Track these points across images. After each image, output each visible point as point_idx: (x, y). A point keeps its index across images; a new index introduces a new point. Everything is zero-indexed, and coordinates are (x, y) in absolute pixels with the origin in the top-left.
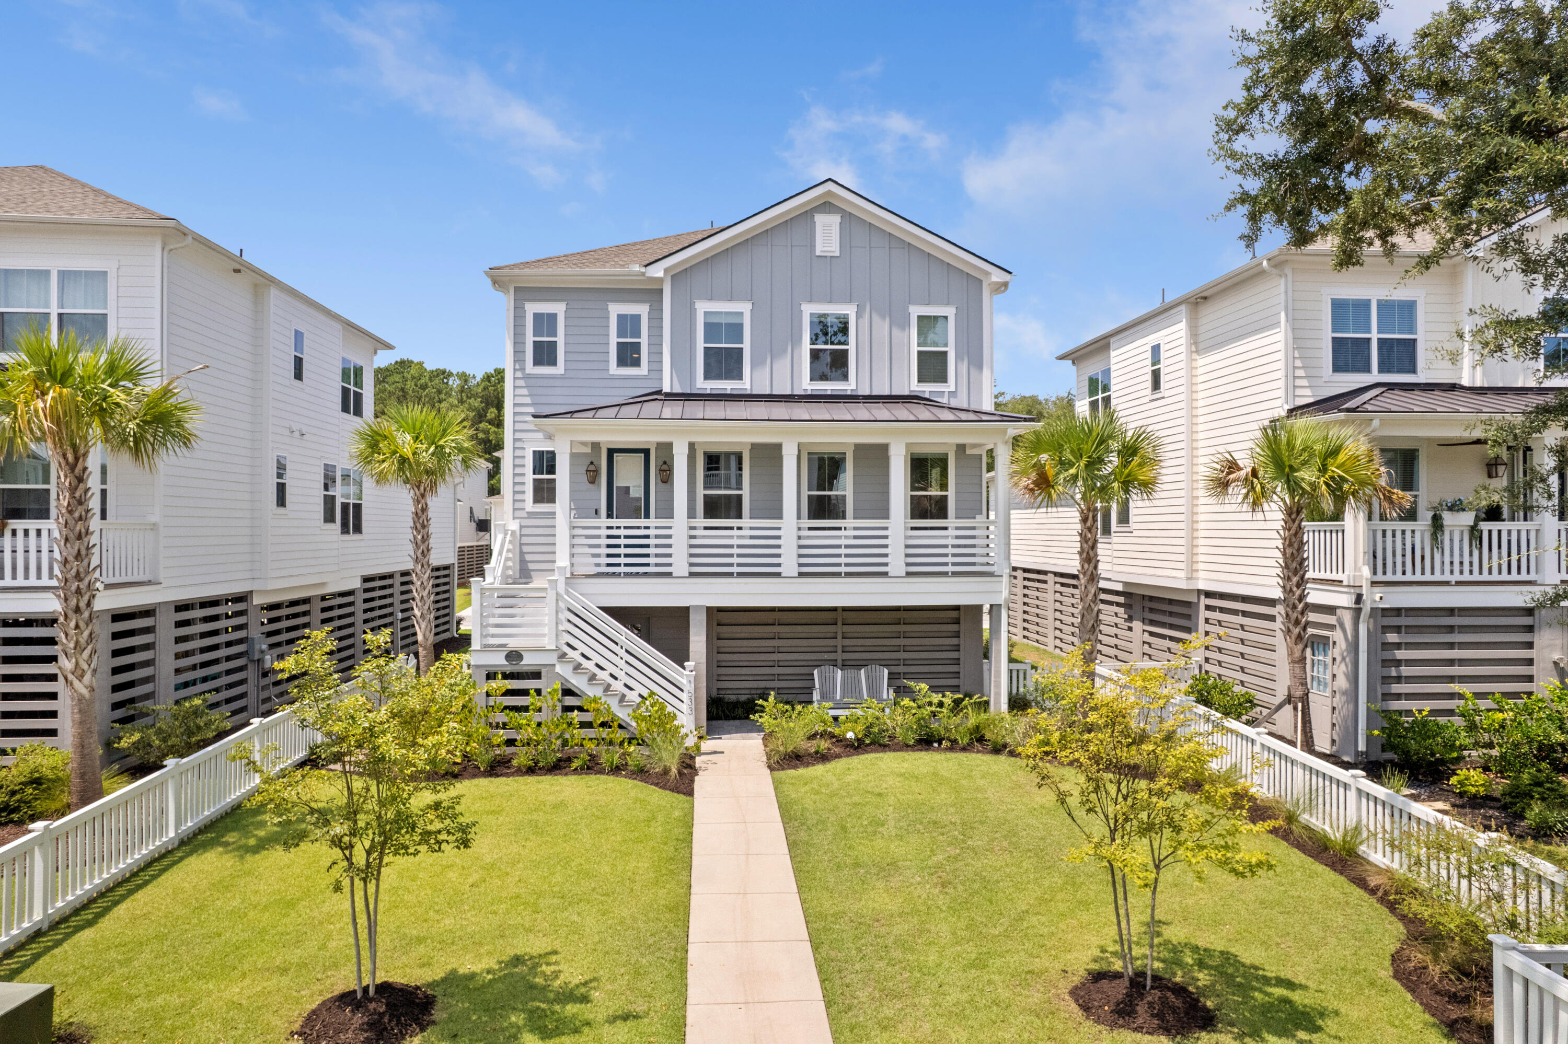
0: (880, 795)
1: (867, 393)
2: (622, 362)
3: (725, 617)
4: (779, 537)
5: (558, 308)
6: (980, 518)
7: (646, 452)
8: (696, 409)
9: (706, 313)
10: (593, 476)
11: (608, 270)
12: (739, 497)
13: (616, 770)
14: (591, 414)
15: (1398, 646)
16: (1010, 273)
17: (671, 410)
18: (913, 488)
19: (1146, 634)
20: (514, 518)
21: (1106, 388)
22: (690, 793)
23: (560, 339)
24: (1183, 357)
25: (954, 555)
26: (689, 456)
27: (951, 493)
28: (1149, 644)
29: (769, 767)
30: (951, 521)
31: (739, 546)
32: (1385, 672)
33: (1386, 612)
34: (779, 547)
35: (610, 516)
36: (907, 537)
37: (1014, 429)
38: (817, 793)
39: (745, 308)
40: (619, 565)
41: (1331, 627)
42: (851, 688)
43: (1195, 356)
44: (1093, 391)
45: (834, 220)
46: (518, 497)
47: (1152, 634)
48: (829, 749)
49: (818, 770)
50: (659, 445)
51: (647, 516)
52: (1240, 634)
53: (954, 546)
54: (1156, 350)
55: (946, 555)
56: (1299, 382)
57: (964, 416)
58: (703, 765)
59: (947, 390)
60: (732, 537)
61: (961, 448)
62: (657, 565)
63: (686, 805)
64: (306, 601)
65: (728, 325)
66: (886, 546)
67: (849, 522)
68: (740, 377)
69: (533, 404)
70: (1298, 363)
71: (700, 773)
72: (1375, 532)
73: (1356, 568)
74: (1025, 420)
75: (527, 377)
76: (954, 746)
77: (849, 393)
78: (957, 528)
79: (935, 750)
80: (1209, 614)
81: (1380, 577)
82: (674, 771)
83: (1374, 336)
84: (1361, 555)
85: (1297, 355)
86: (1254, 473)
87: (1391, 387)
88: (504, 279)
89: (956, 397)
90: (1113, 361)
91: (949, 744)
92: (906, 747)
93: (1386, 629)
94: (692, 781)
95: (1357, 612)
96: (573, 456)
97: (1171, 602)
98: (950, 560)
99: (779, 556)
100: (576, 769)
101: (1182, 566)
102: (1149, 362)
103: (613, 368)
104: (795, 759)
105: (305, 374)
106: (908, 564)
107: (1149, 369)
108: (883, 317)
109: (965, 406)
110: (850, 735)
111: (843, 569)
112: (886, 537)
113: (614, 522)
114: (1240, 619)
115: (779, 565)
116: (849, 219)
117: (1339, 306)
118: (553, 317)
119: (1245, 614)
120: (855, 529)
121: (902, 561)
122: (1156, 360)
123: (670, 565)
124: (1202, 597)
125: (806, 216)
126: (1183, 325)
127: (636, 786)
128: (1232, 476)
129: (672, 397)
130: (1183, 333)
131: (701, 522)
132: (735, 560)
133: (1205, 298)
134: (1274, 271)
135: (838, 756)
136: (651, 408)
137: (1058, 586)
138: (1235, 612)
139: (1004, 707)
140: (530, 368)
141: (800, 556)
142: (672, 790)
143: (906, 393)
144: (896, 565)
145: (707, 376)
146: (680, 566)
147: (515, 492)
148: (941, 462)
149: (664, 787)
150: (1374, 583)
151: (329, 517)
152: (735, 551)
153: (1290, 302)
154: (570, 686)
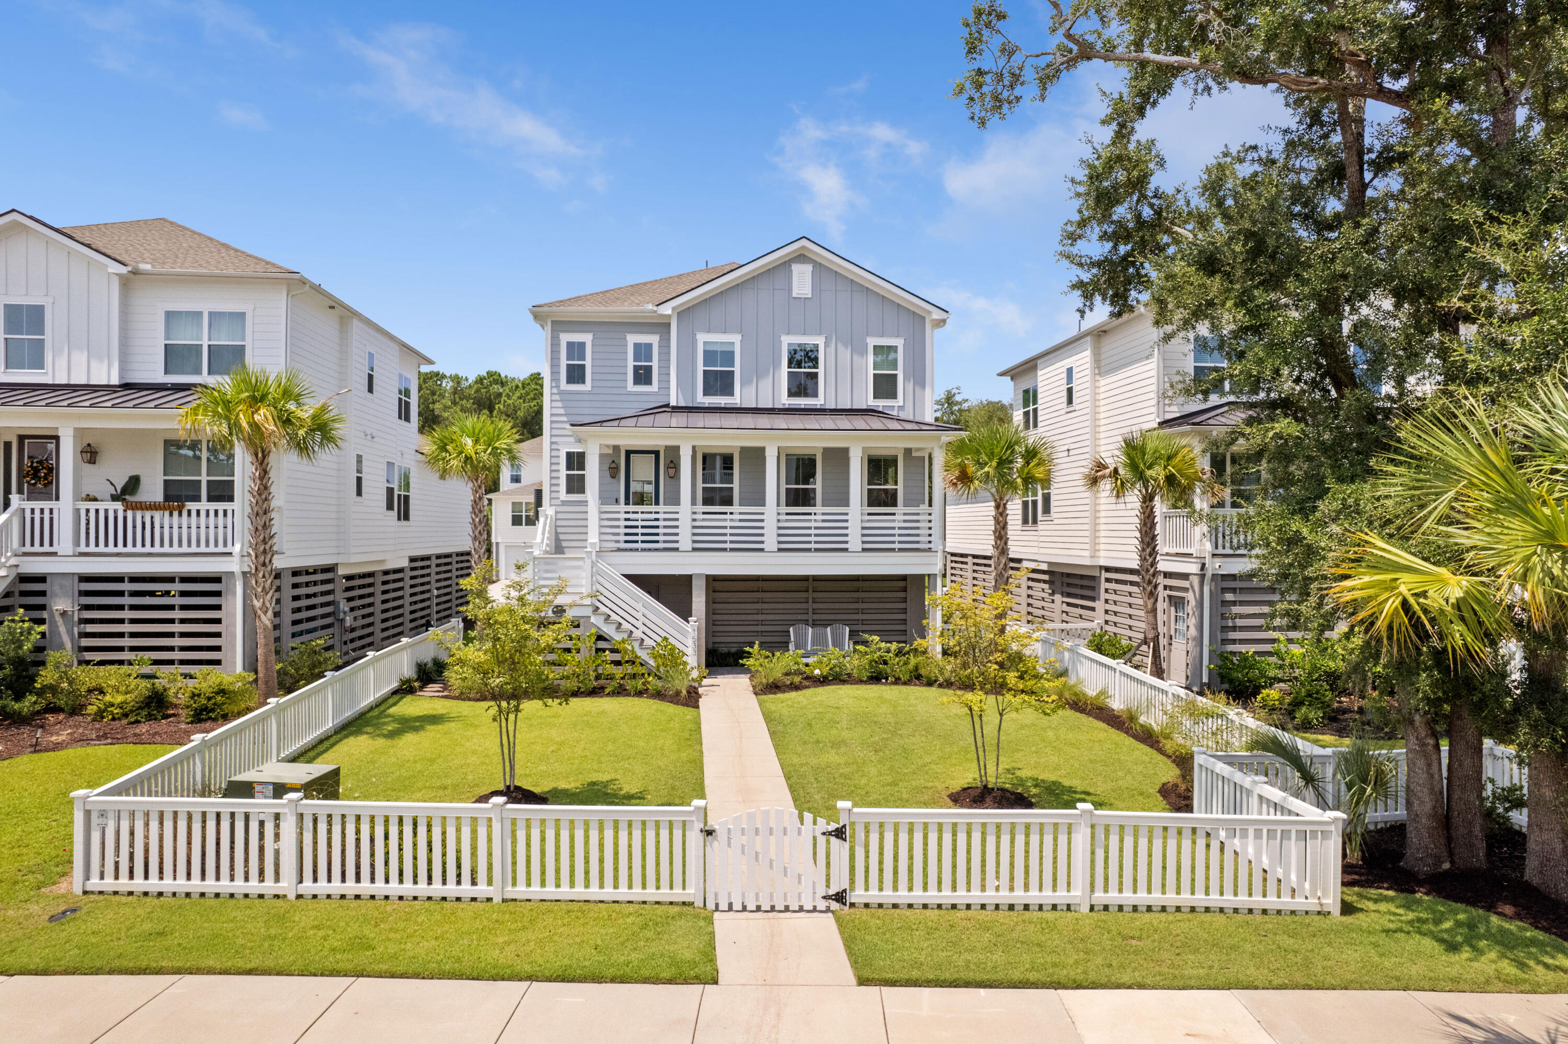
0: (837, 708)
1: (833, 407)
2: (637, 381)
3: (718, 585)
4: (762, 521)
5: (587, 338)
6: (924, 507)
7: (657, 453)
9: (705, 343)
10: (613, 471)
11: (627, 308)
12: (731, 489)
13: (639, 694)
14: (616, 423)
15: (1234, 603)
16: (947, 312)
17: (678, 420)
18: (870, 483)
19: (1065, 605)
20: (551, 505)
21: (1035, 401)
22: (698, 707)
23: (588, 363)
24: (1088, 378)
25: (900, 535)
26: (692, 457)
27: (900, 488)
28: (1067, 613)
29: (754, 692)
30: (900, 509)
31: (731, 527)
32: (1224, 623)
33: (1224, 577)
34: (762, 528)
35: (627, 503)
36: (863, 522)
38: (792, 707)
39: (736, 338)
40: (637, 542)
41: (1186, 590)
42: (819, 641)
43: (1098, 378)
44: (1026, 404)
45: (808, 268)
46: (554, 488)
47: (1069, 604)
48: (801, 682)
49: (793, 694)
50: (667, 448)
51: (657, 503)
53: (900, 528)
54: (1070, 371)
55: (894, 535)
56: (1167, 402)
57: (910, 426)
58: (705, 693)
59: (896, 405)
60: (725, 520)
61: (908, 451)
62: (665, 542)
63: (695, 714)
64: (371, 575)
65: (723, 353)
66: (846, 528)
67: (819, 509)
68: (732, 394)
69: (566, 415)
70: (1168, 386)
71: (703, 696)
73: (1201, 544)
74: (956, 429)
75: (561, 393)
76: (897, 681)
77: (818, 407)
78: (904, 514)
79: (883, 684)
80: (1108, 585)
81: (1220, 551)
82: (684, 692)
83: (1227, 365)
84: (1205, 535)
85: (1167, 380)
86: (1117, 471)
88: (544, 315)
89: (904, 411)
90: (1040, 379)
91: (893, 680)
92: (861, 682)
93: (1224, 590)
94: (698, 701)
95: (1202, 576)
97: (1082, 577)
98: (897, 539)
99: (762, 535)
100: (609, 693)
101: (1087, 547)
102: (1065, 381)
103: (630, 386)
104: (774, 687)
105: (375, 387)
106: (863, 542)
107: (1065, 387)
108: (846, 346)
109: (911, 418)
110: (817, 674)
111: (813, 546)
112: (847, 521)
113: (631, 508)
114: (1129, 588)
115: (762, 542)
116: (819, 268)
117: (1200, 342)
118: (582, 345)
119: (1132, 583)
120: (823, 514)
121: (859, 539)
122: (1070, 379)
123: (677, 542)
124: (1103, 572)
125: (785, 266)
126: (1089, 353)
127: (655, 703)
128: (1100, 474)
129: (677, 409)
131: (701, 508)
132: (728, 538)
133: (1105, 332)
135: (808, 687)
136: (663, 418)
139: (938, 654)
140: (564, 386)
141: (779, 535)
142: (683, 705)
143: (864, 407)
144: (855, 542)
145: (706, 393)
146: (685, 541)
147: (551, 485)
148: (892, 462)
149: (677, 703)
150: (1215, 555)
151: (390, 507)
152: (728, 531)
154: (602, 633)
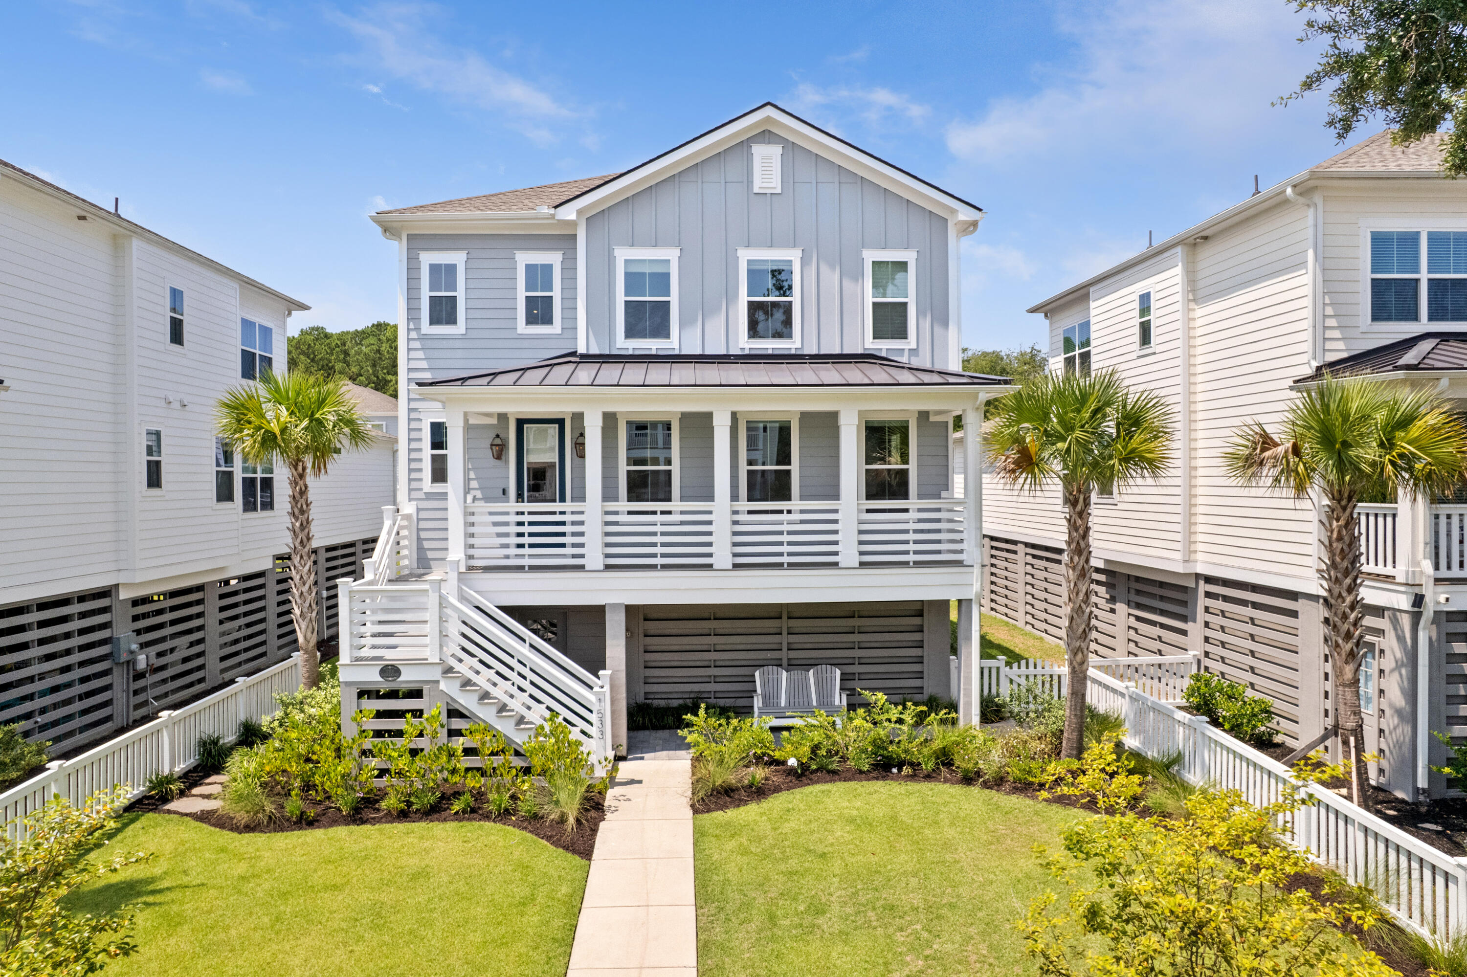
0: (823, 855)
1: (814, 351)
2: (531, 320)
4: (710, 523)
5: (458, 258)
6: (946, 497)
7: (561, 422)
8: (610, 373)
9: (626, 261)
10: (497, 450)
11: (514, 212)
12: (669, 473)
13: (504, 815)
16: (980, 210)
17: (584, 374)
18: (869, 460)
19: (1132, 619)
20: (410, 500)
21: (1087, 343)
22: (587, 853)
23: (460, 294)
24: (1178, 306)
25: (916, 542)
26: (604, 429)
27: (912, 468)
28: (1136, 630)
29: (692, 806)
30: (913, 502)
31: (664, 534)
32: (1452, 690)
33: (1452, 616)
34: (710, 534)
35: (520, 497)
36: (860, 522)
37: (985, 393)
38: (746, 852)
39: (672, 254)
40: (523, 557)
41: (1378, 632)
42: (798, 693)
43: (1192, 305)
44: (1068, 345)
45: (775, 151)
46: (414, 475)
47: (1138, 619)
48: (767, 779)
49: (751, 811)
50: (574, 415)
51: (563, 499)
52: (1250, 628)
53: (916, 531)
54: (1145, 300)
55: (907, 542)
56: (1329, 334)
57: (927, 378)
58: (615, 803)
59: (907, 347)
60: (654, 523)
61: (923, 416)
63: (579, 874)
64: (200, 588)
65: (653, 275)
66: (836, 532)
67: (794, 504)
68: (667, 336)
69: (430, 369)
70: (1329, 311)
71: (609, 816)
72: (1437, 517)
73: (1415, 563)
74: (999, 382)
75: (423, 338)
76: (917, 773)
77: (793, 352)
78: (920, 510)
79: (895, 779)
80: (1209, 602)
81: (1444, 573)
82: (571, 820)
83: (1424, 276)
84: (1421, 546)
85: (1327, 301)
86: (1296, 450)
87: (1445, 337)
88: (395, 225)
89: (917, 355)
90: (1093, 313)
91: (910, 771)
92: (859, 774)
93: (1452, 637)
94: (594, 831)
95: (1416, 617)
96: (468, 428)
97: (1162, 584)
98: (911, 547)
99: (710, 544)
100: (457, 813)
101: (1178, 545)
102: (1136, 313)
103: (521, 327)
104: (724, 795)
105: (187, 337)
106: (862, 553)
107: (1137, 321)
108: (832, 267)
109: (928, 366)
110: (792, 762)
111: (786, 559)
112: (836, 521)
113: (525, 506)
114: (1249, 611)
115: (710, 555)
116: (791, 149)
117: (1380, 241)
118: (451, 269)
119: (1256, 605)
120: (802, 512)
121: (854, 549)
122: (1145, 309)
123: (583, 556)
124: (1202, 583)
125: (743, 146)
126: (1178, 270)
127: (524, 840)
128: (1267, 454)
129: (587, 358)
130: (1178, 279)
131: (623, 505)
132: (659, 550)
133: (1206, 238)
134: (1301, 200)
135: (777, 790)
136: (561, 373)
137: (1029, 558)
138: (1243, 603)
139: (976, 719)
140: (426, 328)
141: (735, 544)
142: (566, 848)
143: (860, 351)
144: (848, 554)
145: (630, 333)
146: (594, 556)
147: (410, 470)
148: (903, 429)
149: (556, 844)
150: (1437, 580)
151: (225, 493)
152: (660, 539)
153: (1320, 235)
154: (457, 706)
